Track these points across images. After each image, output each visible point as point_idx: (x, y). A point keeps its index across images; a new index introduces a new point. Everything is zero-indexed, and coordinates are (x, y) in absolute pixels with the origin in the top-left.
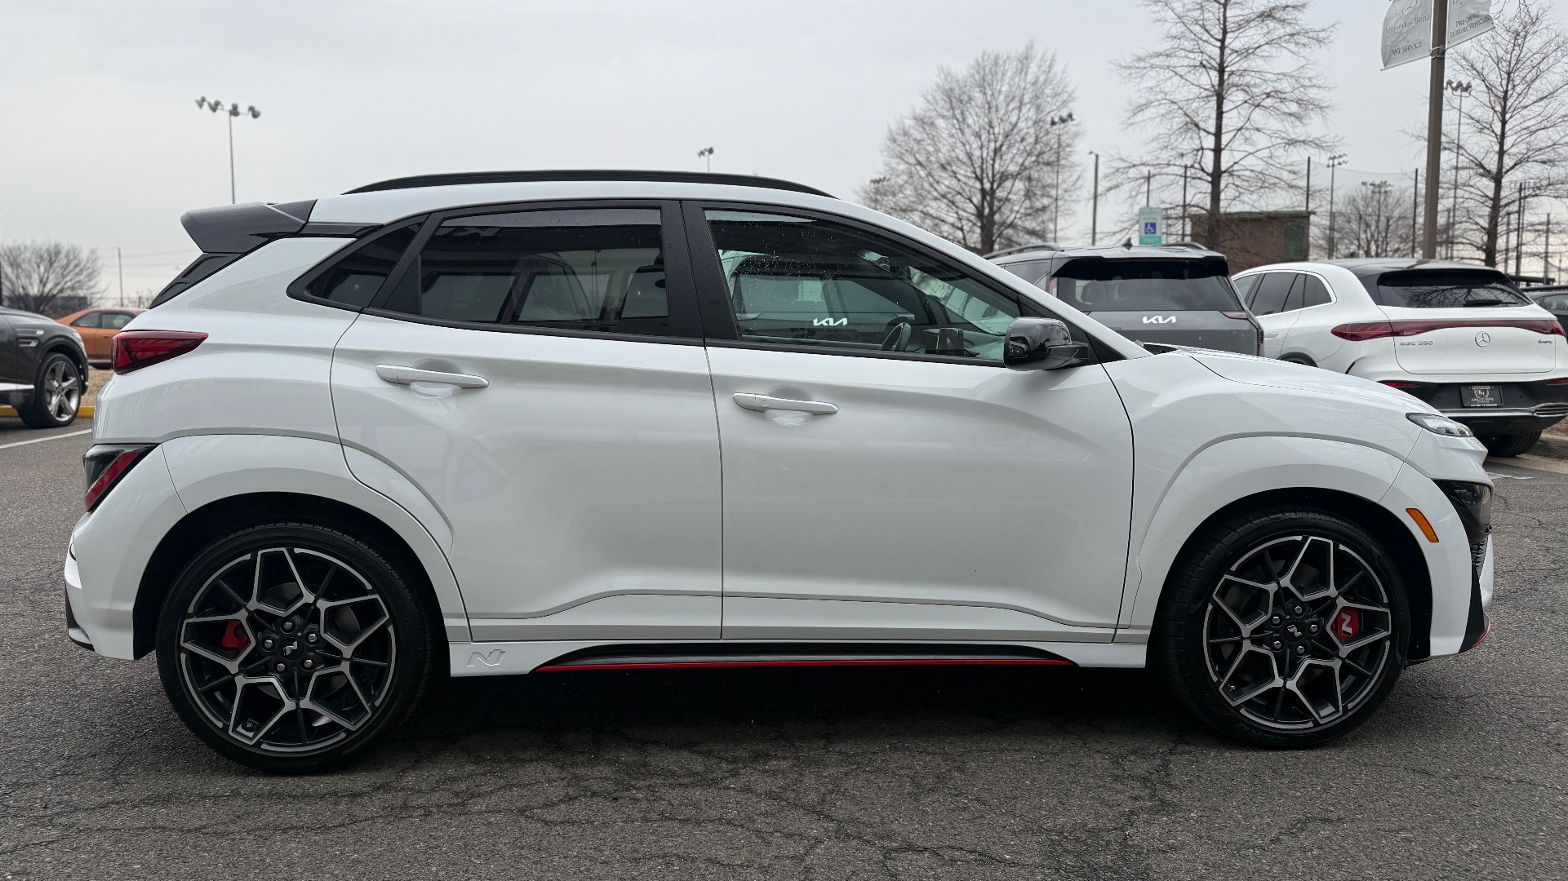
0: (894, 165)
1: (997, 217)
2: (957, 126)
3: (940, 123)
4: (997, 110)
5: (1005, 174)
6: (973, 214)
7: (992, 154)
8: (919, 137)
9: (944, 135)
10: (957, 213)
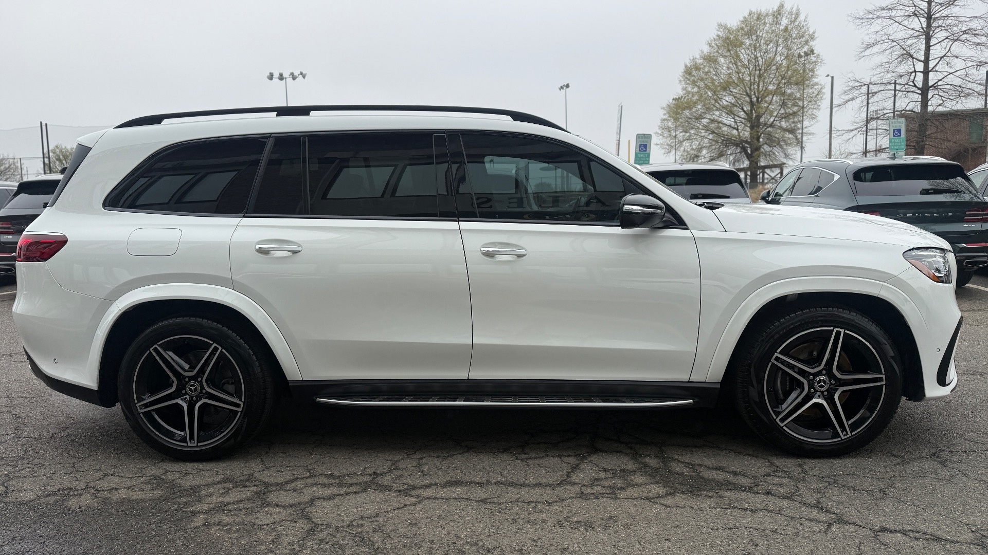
0: (689, 89)
1: (762, 120)
2: (733, 62)
4: (760, 50)
5: (767, 91)
6: (745, 119)
7: (757, 78)
8: (707, 70)
10: (734, 118)
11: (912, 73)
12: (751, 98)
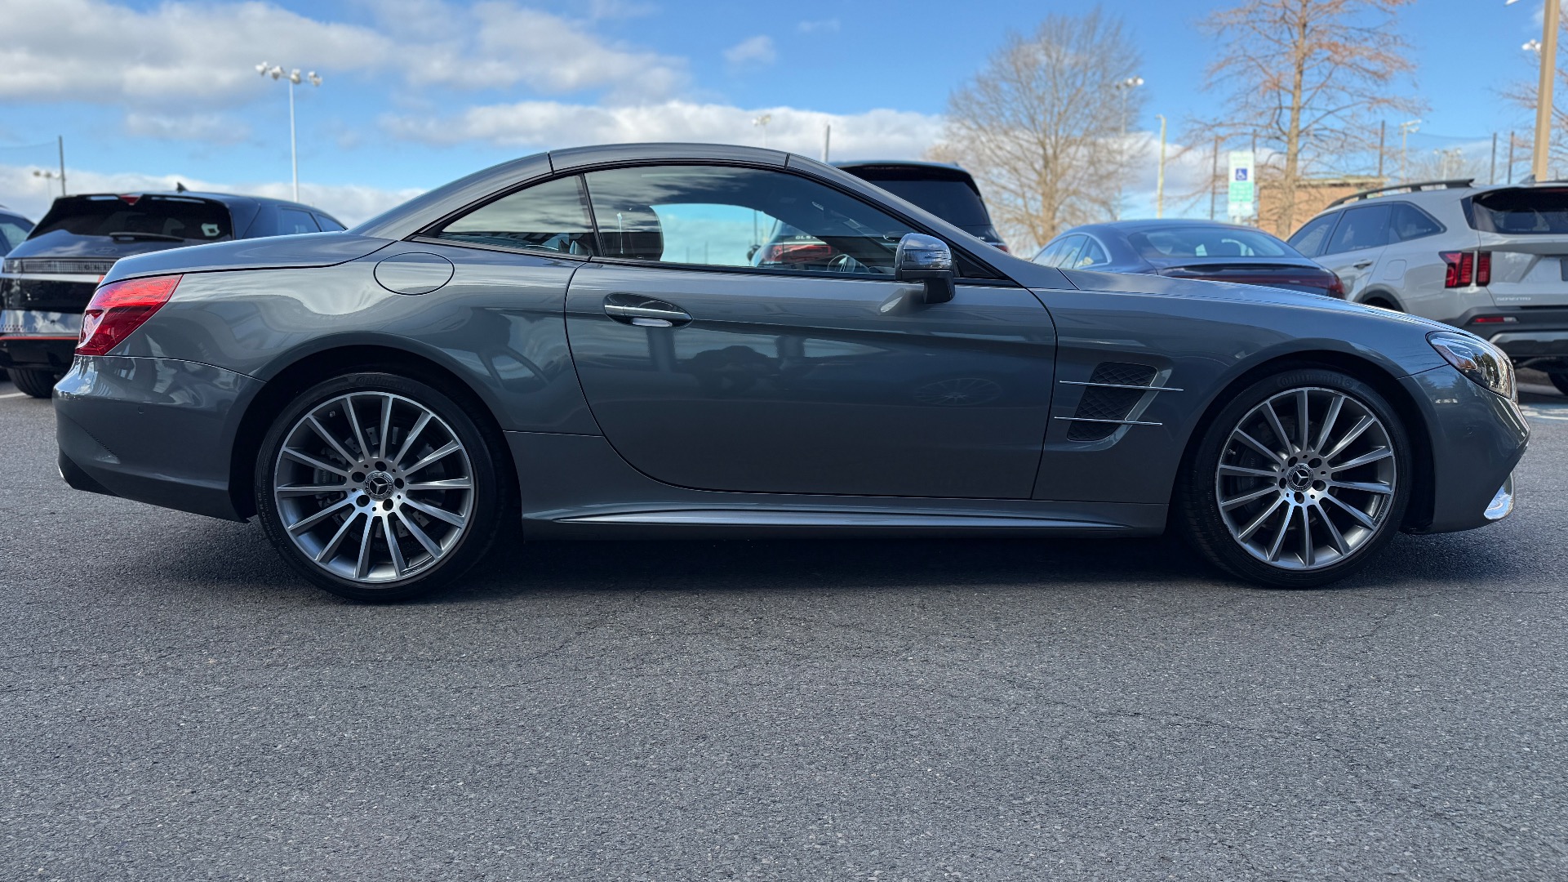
0: (955, 130)
1: (1060, 185)
2: (1021, 90)
3: (1005, 86)
4: (1062, 74)
5: (1070, 138)
6: (1034, 181)
7: (1055, 119)
8: (982, 99)
9: (1007, 99)
10: (1019, 180)
11: (1276, 109)
12: (1044, 149)
